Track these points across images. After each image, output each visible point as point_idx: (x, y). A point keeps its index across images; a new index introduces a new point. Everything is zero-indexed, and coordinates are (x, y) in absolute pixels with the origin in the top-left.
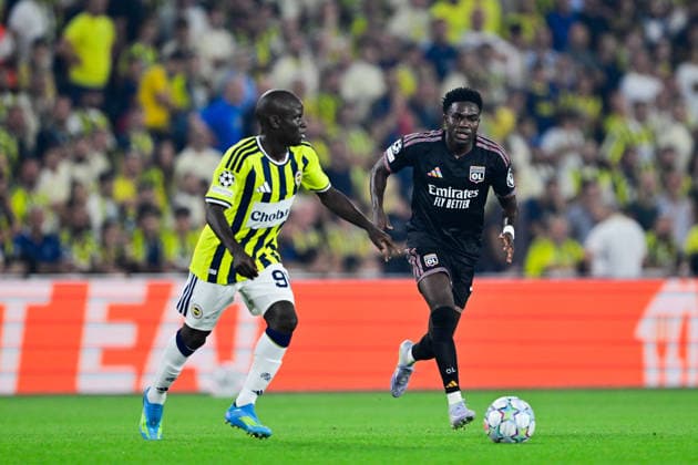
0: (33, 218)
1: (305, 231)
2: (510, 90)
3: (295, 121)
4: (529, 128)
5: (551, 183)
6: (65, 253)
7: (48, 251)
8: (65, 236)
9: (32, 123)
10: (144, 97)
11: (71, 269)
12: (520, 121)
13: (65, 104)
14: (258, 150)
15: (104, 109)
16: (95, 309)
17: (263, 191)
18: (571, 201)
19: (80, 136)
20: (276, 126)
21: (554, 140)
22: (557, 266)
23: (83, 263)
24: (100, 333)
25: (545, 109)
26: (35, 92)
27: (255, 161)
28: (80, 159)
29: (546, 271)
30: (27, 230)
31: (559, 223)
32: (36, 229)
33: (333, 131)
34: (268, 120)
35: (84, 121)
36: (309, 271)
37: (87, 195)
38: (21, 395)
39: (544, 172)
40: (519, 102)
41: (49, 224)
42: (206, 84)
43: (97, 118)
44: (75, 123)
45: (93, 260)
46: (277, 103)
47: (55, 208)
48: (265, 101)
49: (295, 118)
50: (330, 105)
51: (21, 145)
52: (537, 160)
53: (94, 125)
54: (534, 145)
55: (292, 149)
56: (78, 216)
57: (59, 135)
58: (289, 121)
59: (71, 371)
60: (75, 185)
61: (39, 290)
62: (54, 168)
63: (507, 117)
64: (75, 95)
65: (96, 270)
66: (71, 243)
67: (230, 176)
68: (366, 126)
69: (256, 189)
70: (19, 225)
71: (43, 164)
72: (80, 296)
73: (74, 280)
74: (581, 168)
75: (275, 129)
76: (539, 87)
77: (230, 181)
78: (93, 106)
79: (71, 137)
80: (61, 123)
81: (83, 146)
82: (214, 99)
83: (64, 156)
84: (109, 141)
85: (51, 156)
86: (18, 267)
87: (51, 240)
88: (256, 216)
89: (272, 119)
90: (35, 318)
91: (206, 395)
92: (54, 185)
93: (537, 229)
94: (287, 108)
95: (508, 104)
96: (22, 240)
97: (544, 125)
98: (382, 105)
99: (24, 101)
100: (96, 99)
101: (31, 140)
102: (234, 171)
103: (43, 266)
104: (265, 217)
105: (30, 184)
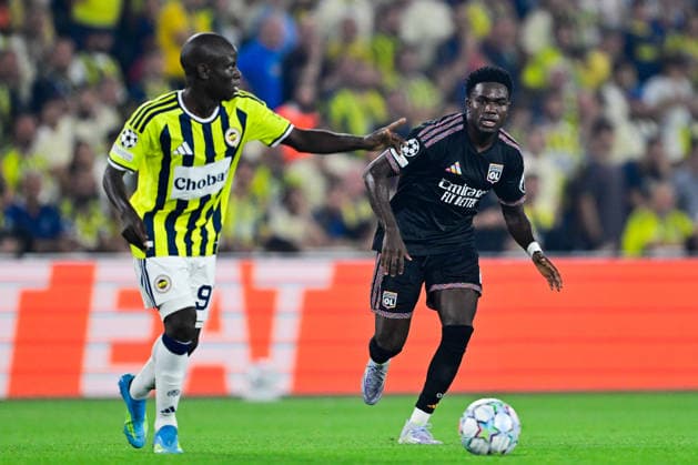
0: (28, 186)
1: (355, 199)
2: (604, 31)
3: (227, 71)
4: (628, 76)
5: (653, 143)
6: (66, 227)
7: (45, 225)
8: (66, 207)
9: (27, 71)
10: (163, 38)
11: (75, 246)
12: (616, 67)
13: (66, 48)
14: (178, 106)
15: (114, 53)
16: (103, 296)
17: (183, 153)
18: (677, 165)
19: (84, 86)
20: (205, 77)
21: (657, 90)
22: (662, 243)
23: (89, 239)
24: (108, 324)
25: (647, 53)
26: (30, 33)
27: (170, 120)
28: (85, 114)
29: (647, 249)
30: (21, 200)
31: (663, 191)
32: (32, 199)
33: (390, 80)
34: (196, 68)
35: (90, 68)
36: (361, 250)
37: (93, 157)
38: (14, 398)
39: (647, 129)
40: (615, 44)
41: (47, 193)
42: (235, 23)
43: (104, 63)
44: (78, 70)
45: (100, 235)
46: (207, 50)
47: (54, 173)
48: (191, 47)
49: (227, 67)
50: (387, 47)
51: (14, 96)
52: (637, 115)
53: (101, 74)
54: (633, 96)
55: (224, 103)
56: (82, 181)
57: (60, 84)
58: (220, 71)
59: (74, 371)
60: (79, 145)
61: (36, 272)
62: (53, 125)
63: (600, 63)
64: (80, 37)
65: (103, 249)
66: (74, 216)
67: (133, 136)
68: (430, 74)
69: (174, 152)
70: (12, 195)
71: (40, 121)
72: (85, 281)
73: (78, 259)
74: (690, 124)
75: (203, 80)
76: (640, 27)
77: (132, 141)
78: (100, 50)
79: (75, 88)
80: (62, 70)
81: (88, 98)
82: (245, 42)
83: (65, 110)
84: (119, 93)
85: (51, 110)
86: (10, 245)
87: (50, 212)
88: (181, 184)
89: (201, 69)
90: (31, 307)
91: (237, 399)
92: (53, 145)
93: (636, 197)
94: (217, 54)
95: (602, 47)
96: (15, 212)
97: (647, 72)
98: (449, 49)
99: (17, 44)
100: (106, 41)
101: (25, 92)
102: (137, 131)
103: (41, 244)
104: (191, 184)
105: (25, 144)
